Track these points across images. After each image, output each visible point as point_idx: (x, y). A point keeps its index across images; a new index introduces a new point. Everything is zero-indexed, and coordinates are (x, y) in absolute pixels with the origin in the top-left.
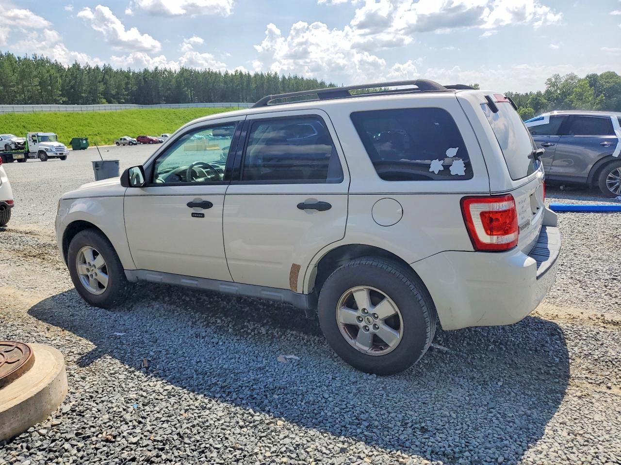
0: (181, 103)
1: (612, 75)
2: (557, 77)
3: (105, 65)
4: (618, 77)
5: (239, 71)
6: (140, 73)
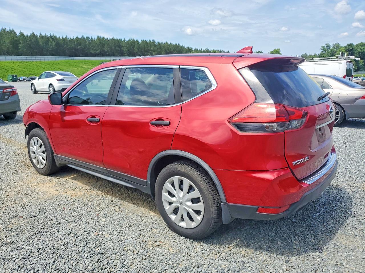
2: (328, 45)
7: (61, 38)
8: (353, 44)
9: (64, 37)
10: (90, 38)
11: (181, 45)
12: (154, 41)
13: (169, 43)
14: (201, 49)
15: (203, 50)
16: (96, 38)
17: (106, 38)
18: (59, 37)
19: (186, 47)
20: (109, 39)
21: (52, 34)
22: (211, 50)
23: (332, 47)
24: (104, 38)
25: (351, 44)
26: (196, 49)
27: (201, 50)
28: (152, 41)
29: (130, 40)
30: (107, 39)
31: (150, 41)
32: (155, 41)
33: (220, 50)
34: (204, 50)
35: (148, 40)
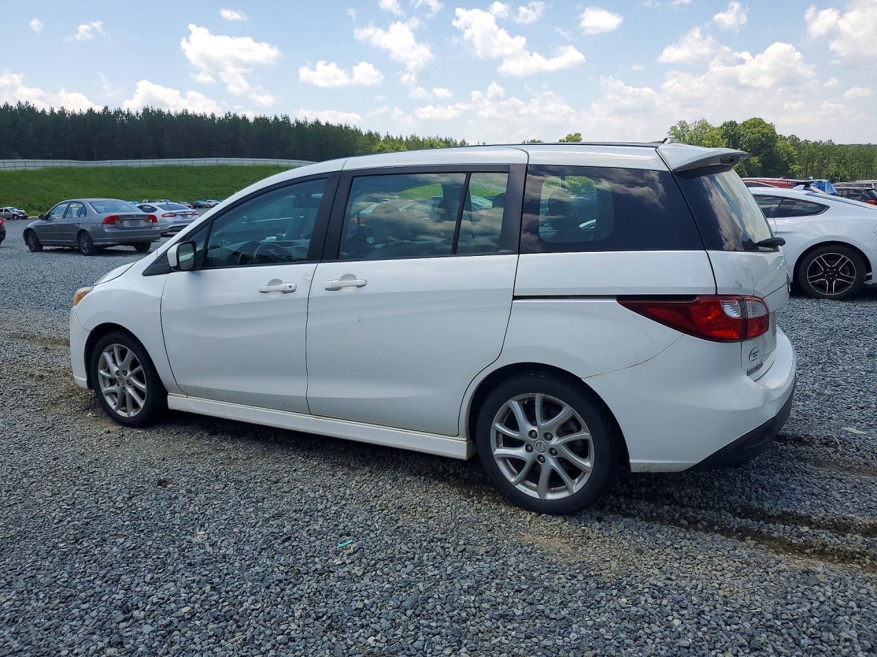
0: (142, 159)
1: (758, 123)
2: (683, 125)
3: (19, 102)
4: (766, 126)
5: (231, 114)
6: (81, 115)
7: (48, 111)
8: (735, 122)
9: (56, 111)
10: (126, 113)
11: (352, 127)
12: (286, 119)
13: (323, 123)
14: (399, 137)
15: (404, 139)
16: (141, 112)
17: (167, 112)
18: (44, 111)
19: (364, 131)
20: (173, 114)
21: (24, 104)
22: (423, 139)
23: (692, 128)
24: (160, 113)
25: (731, 122)
26: (388, 136)
27: (401, 138)
28: (281, 120)
29: (226, 117)
30: (169, 114)
31: (276, 118)
32: (288, 120)
33: (444, 139)
34: (407, 139)
35: (270, 116)
